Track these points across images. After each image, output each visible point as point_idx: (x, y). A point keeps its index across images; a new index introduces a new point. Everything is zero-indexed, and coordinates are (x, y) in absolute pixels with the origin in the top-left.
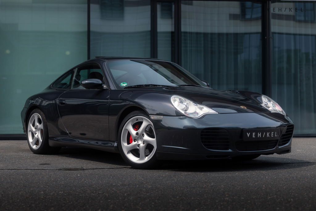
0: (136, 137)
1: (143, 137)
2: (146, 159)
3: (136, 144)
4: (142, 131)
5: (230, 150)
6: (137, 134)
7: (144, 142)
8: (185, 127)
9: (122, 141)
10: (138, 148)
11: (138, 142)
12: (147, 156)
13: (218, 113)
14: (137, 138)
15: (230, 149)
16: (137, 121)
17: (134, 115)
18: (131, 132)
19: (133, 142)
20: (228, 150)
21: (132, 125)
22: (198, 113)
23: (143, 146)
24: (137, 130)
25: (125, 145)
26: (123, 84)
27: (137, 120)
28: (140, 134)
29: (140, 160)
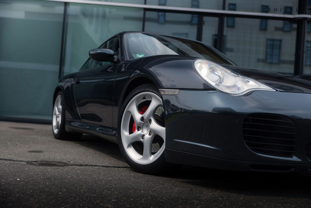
0: (140, 123)
1: (150, 123)
2: (152, 159)
3: (140, 134)
4: (149, 116)
5: (295, 158)
6: (142, 119)
7: (150, 131)
8: (215, 109)
9: (123, 128)
10: (142, 140)
11: (142, 131)
12: (153, 154)
13: (275, 90)
14: (142, 125)
15: (296, 156)
16: (144, 100)
17: (140, 91)
18: (134, 117)
19: (136, 130)
20: (292, 157)
21: (138, 105)
22: (239, 88)
23: (149, 138)
24: (142, 114)
25: (125, 133)
26: (139, 55)
27: (144, 98)
28: (147, 120)
29: (143, 158)
